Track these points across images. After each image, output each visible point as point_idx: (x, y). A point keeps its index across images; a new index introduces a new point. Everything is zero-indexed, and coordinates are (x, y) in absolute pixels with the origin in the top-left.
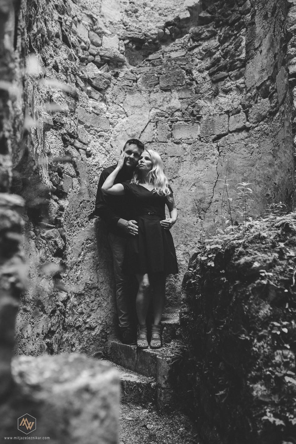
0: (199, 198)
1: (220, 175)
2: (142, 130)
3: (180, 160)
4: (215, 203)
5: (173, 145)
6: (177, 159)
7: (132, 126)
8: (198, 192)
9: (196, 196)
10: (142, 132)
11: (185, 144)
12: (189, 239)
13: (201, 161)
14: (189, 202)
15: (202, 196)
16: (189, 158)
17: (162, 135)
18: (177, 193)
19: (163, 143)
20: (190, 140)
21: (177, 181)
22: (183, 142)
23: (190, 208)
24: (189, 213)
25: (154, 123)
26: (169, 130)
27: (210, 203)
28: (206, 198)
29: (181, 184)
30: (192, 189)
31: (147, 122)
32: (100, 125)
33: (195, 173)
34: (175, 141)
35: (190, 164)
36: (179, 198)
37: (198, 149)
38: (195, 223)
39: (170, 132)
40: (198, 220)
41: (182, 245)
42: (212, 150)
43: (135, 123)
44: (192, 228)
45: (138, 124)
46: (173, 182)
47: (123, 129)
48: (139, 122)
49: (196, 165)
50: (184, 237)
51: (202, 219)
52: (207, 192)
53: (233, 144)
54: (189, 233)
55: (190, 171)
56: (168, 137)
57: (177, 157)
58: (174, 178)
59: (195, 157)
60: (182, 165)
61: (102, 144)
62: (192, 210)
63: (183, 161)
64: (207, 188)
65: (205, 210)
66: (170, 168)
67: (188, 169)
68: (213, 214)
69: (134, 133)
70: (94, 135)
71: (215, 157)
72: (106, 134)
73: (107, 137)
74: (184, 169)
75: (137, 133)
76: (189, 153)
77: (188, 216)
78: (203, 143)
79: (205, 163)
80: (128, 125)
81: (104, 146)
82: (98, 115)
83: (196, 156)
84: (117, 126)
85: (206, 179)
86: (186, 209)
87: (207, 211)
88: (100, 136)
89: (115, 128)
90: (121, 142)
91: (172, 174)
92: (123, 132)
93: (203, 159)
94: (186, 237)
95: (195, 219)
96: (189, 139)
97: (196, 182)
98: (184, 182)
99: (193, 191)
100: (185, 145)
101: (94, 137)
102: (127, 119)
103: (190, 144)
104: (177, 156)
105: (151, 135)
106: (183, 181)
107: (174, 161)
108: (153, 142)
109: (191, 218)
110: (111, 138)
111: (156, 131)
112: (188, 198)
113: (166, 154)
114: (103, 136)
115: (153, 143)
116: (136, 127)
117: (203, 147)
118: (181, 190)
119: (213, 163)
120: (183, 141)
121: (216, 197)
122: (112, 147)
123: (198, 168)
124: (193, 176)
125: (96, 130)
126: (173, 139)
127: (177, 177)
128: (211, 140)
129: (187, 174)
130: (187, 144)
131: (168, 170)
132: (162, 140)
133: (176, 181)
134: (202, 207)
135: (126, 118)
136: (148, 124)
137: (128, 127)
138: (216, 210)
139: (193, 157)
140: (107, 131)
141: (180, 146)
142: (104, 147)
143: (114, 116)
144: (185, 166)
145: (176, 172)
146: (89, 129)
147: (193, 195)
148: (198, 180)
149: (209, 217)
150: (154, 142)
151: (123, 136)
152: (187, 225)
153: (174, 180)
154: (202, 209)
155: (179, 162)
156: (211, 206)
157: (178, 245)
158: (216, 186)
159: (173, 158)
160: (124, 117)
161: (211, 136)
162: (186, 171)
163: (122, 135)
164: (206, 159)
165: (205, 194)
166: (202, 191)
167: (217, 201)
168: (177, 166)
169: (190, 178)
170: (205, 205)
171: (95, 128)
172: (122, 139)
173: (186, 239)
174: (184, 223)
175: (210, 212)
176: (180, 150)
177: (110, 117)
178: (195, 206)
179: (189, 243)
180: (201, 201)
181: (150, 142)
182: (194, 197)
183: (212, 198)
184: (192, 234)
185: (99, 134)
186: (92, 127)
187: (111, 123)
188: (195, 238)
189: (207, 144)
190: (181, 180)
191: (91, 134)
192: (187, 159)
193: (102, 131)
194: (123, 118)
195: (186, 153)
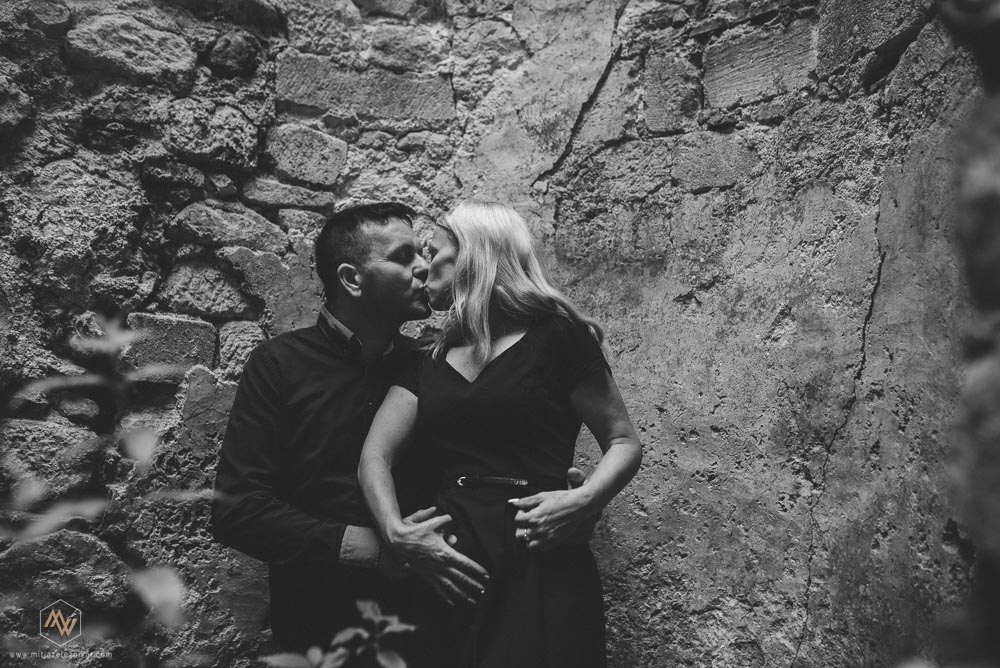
0: (805, 376)
1: (888, 257)
2: (585, 99)
3: (731, 202)
4: (869, 407)
5: (703, 138)
6: (720, 199)
7: (546, 88)
8: (802, 346)
9: (793, 365)
10: (586, 107)
11: (755, 126)
12: (761, 574)
13: (816, 196)
14: (762, 396)
15: (819, 365)
16: (766, 188)
17: (661, 102)
18: (718, 356)
19: (665, 139)
20: (777, 101)
21: (717, 299)
22: (748, 118)
23: (765, 423)
24: (762, 448)
25: (631, 63)
26: (687, 79)
27: (849, 405)
28: (836, 379)
29: (733, 314)
30: (778, 331)
31: (605, 63)
32: (408, 110)
33: (792, 257)
34: (713, 120)
35: (773, 217)
36: (721, 379)
37: (807, 138)
38: (787, 503)
39: (691, 86)
40: (798, 486)
41: (733, 602)
42: (861, 134)
43: (559, 77)
44: (774, 523)
45: (572, 76)
46: (699, 303)
47: (509, 109)
48: (574, 68)
49: (798, 216)
50: (741, 563)
51: (815, 486)
52: (839, 344)
53: (934, 74)
54: (761, 548)
55: (771, 249)
56: (687, 109)
57: (723, 189)
58: (705, 287)
59: (794, 180)
60: (738, 222)
61: (419, 176)
62: (774, 436)
63: (743, 202)
64: (838, 328)
65: (828, 437)
66: (692, 244)
67: (764, 240)
68: (860, 462)
69: (551, 116)
70: (380, 148)
71: (870, 165)
72: (438, 138)
73: (440, 151)
74: (749, 242)
75: (566, 113)
76: (768, 165)
77: (759, 464)
78: (826, 104)
79: (834, 200)
80: (529, 87)
81: (426, 184)
82: (399, 70)
83: (800, 173)
84: (486, 101)
85: (836, 280)
86: (751, 429)
87: (837, 443)
88: (408, 150)
89: (479, 110)
90: (496, 161)
91: (696, 268)
92: (507, 119)
93: (824, 184)
94: (749, 566)
95: (787, 481)
96: (770, 99)
97: (793, 301)
98: (746, 304)
99: (783, 343)
100: (753, 130)
101: (380, 155)
102: (528, 65)
103: (774, 122)
104: (721, 182)
105: (619, 112)
106: (740, 296)
107: (708, 211)
108: (626, 139)
109: (768, 474)
110: (460, 151)
111: (639, 91)
112: (761, 376)
113: (675, 183)
114: (422, 148)
115: (628, 146)
116: (562, 90)
117: (829, 126)
118: (731, 339)
119: (864, 197)
120: (745, 112)
121: (876, 370)
122: (459, 184)
123: (803, 228)
124: (783, 271)
125: (390, 131)
126: (706, 113)
127: (716, 280)
128: (855, 83)
129: (760, 266)
130: (762, 122)
131: (679, 253)
132: (661, 127)
133: (712, 300)
134: (815, 424)
135: (528, 62)
136: (609, 67)
137: (527, 98)
138: (871, 443)
139: (787, 177)
140: (444, 127)
141: (736, 136)
142: (425, 190)
143: (472, 66)
144: (749, 227)
145: (714, 260)
146: (355, 130)
147: (783, 361)
148: (803, 288)
149: (842, 477)
150: (631, 139)
151: (505, 135)
152: (752, 506)
153: (704, 296)
154: (817, 432)
155: (729, 211)
156: (853, 420)
157: (717, 601)
158: (876, 314)
159: (702, 198)
160: (520, 61)
161: (855, 61)
162: (753, 248)
163: (503, 131)
164: (840, 179)
165: (829, 357)
166: (818, 345)
167: (880, 394)
168: (718, 230)
169: (772, 283)
170: (828, 414)
171: (385, 123)
172: (502, 148)
173: (749, 576)
174: (744, 495)
175: (849, 453)
176: (735, 155)
177: (458, 70)
178: (790, 415)
179: (762, 596)
180: (812, 392)
181: (614, 144)
182: (787, 372)
183: (859, 376)
184: (775, 551)
185: (403, 142)
186: (372, 119)
187: (463, 93)
188: (788, 577)
189: (841, 108)
190: (732, 292)
191: (363, 147)
192: (759, 193)
193: (418, 130)
194: (513, 67)
195: (758, 167)
